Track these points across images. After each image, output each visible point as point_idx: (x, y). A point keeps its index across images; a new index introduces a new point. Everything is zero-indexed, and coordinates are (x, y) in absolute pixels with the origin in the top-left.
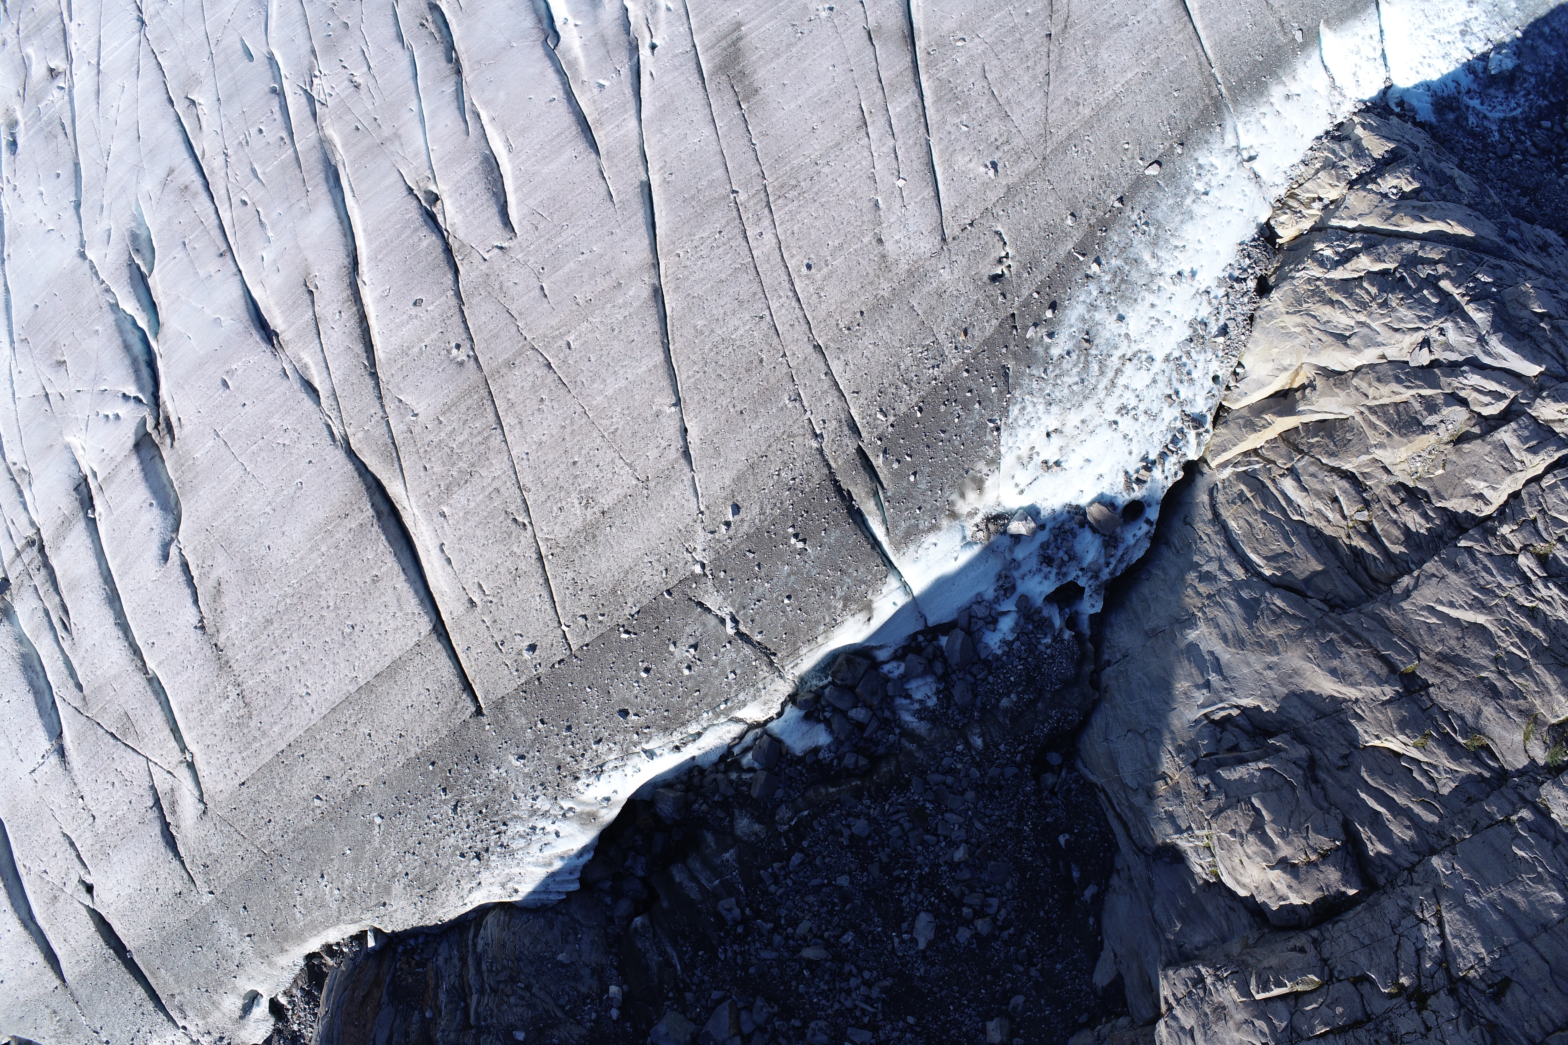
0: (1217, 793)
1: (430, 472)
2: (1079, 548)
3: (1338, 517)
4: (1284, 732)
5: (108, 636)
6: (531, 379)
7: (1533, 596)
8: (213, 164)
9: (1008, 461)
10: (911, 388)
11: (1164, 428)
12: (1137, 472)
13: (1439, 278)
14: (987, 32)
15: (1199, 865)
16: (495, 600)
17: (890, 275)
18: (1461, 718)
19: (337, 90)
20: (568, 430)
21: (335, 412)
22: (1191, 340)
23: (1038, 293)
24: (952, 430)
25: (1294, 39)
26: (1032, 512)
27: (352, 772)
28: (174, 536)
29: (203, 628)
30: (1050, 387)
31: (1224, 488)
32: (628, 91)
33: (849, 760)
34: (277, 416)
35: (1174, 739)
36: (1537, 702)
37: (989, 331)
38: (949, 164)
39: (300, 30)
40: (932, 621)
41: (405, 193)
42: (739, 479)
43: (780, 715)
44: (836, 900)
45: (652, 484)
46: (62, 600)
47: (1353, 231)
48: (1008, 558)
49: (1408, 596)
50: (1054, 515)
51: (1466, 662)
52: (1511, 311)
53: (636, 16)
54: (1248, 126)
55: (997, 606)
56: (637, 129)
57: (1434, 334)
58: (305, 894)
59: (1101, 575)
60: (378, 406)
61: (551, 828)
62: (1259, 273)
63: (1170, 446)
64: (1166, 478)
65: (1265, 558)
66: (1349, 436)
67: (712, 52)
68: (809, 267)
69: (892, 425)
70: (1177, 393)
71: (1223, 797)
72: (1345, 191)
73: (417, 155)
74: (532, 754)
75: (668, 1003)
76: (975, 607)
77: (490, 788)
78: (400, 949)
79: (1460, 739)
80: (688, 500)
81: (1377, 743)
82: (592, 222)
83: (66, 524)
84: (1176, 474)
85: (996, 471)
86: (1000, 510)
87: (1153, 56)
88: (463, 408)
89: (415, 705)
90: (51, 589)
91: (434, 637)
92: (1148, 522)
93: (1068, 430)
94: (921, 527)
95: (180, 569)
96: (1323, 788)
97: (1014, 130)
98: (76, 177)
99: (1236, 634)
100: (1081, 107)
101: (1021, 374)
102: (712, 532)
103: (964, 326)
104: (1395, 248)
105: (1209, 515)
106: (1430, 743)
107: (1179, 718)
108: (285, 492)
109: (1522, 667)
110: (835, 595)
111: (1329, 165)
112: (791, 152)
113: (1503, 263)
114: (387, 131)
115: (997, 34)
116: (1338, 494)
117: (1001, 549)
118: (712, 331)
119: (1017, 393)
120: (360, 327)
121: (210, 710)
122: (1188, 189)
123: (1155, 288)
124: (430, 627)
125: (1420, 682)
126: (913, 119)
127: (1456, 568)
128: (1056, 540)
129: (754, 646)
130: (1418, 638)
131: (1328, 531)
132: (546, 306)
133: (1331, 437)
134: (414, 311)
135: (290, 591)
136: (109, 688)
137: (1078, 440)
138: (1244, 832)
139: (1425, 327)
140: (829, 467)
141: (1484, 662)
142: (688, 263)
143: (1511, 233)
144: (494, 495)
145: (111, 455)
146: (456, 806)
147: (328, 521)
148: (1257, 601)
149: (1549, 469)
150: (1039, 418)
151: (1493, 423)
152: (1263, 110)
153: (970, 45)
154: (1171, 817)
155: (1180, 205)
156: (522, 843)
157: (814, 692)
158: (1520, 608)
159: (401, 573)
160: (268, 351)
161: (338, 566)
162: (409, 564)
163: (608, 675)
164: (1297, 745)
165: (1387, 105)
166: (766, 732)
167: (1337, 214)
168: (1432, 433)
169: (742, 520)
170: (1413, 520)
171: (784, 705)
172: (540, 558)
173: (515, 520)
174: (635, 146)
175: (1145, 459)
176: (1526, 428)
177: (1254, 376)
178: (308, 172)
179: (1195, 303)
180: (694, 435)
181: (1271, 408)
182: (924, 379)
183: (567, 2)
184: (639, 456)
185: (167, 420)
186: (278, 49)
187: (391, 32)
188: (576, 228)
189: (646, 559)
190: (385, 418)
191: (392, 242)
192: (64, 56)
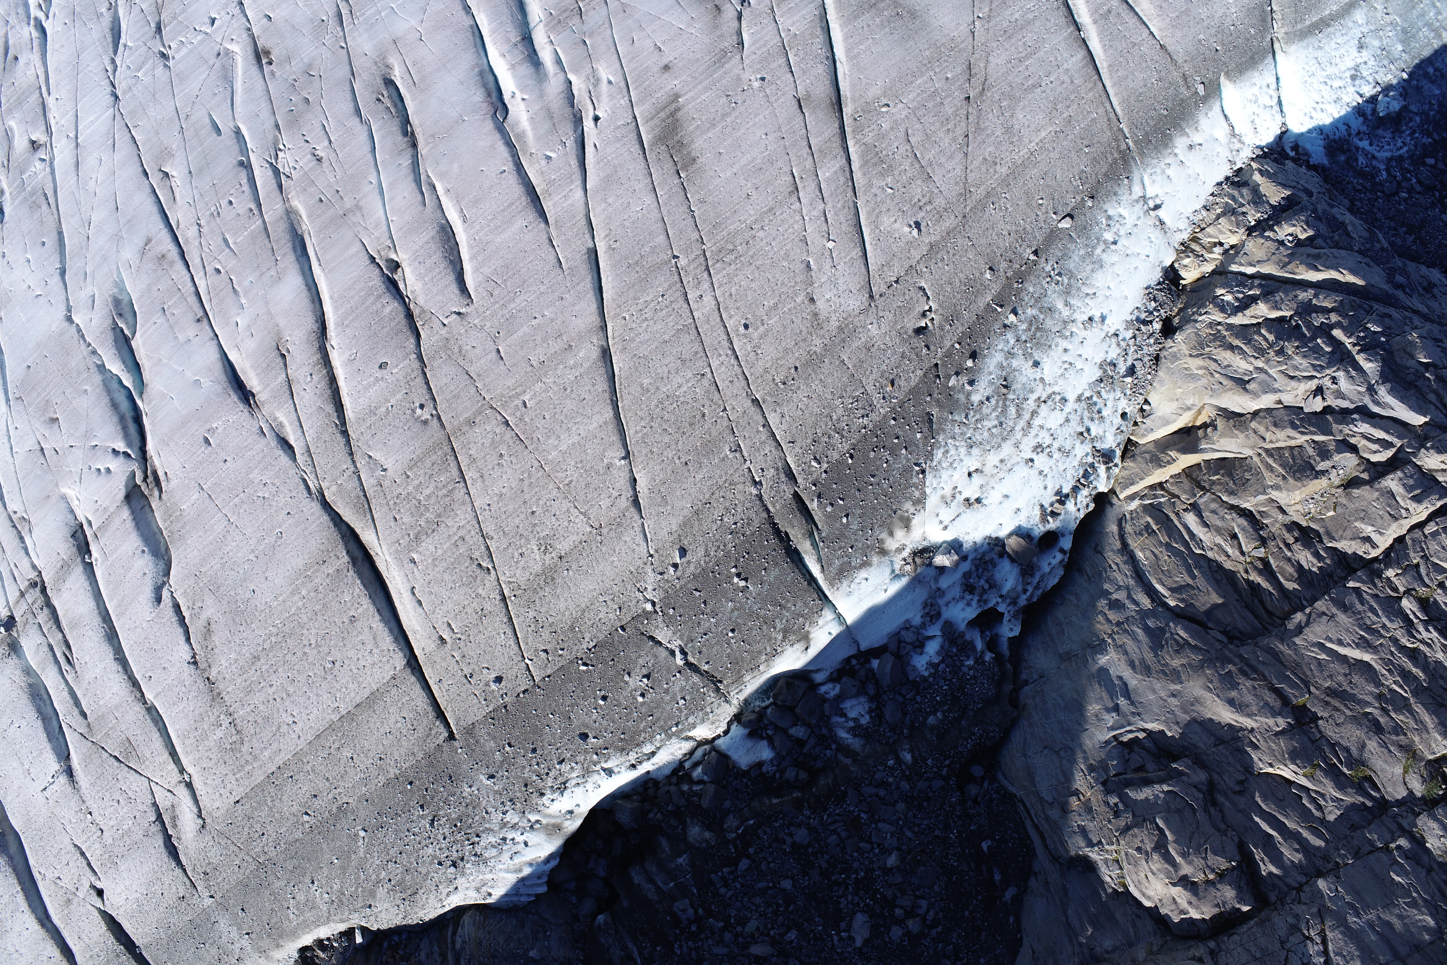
0: (1125, 811)
1: (399, 522)
2: (998, 576)
3: (1237, 553)
4: (1186, 756)
5: (108, 670)
6: (490, 436)
7: (1415, 638)
8: (187, 234)
9: (932, 500)
10: (843, 436)
11: (1076, 464)
12: (1052, 505)
13: (1332, 327)
14: (910, 98)
15: (1108, 876)
16: (463, 638)
17: (822, 332)
18: (1347, 750)
19: (301, 164)
20: (526, 482)
21: (310, 468)
22: (1101, 381)
23: (959, 344)
24: (881, 475)
25: (1196, 93)
26: (955, 546)
27: (337, 791)
28: (165, 579)
29: (195, 663)
30: (971, 431)
31: (1132, 519)
32: (574, 163)
33: (791, 774)
34: (256, 471)
35: (1086, 758)
36: (1416, 739)
37: (914, 380)
38: (875, 225)
39: (264, 105)
40: (864, 646)
41: (368, 262)
43: (726, 732)
44: (780, 902)
45: (605, 531)
46: (64, 637)
47: (1252, 277)
48: (934, 586)
49: (1301, 632)
50: (976, 548)
51: (1352, 698)
52: (1399, 360)
53: (580, 89)
54: (1154, 177)
55: (923, 631)
56: (583, 199)
57: (1327, 382)
58: (298, 898)
59: (1019, 601)
60: (350, 462)
61: (520, 839)
62: (1164, 315)
63: (1082, 481)
64: (1079, 510)
65: (1170, 589)
66: (1247, 476)
67: (652, 123)
68: (746, 326)
69: (826, 472)
70: (1088, 430)
71: (1130, 816)
72: (1244, 237)
73: (377, 225)
74: (501, 774)
76: (903, 633)
77: (464, 804)
78: (386, 944)
79: (1345, 770)
80: (638, 545)
81: (1270, 770)
82: (543, 288)
83: (65, 568)
84: (1087, 506)
85: (922, 511)
86: (926, 544)
87: (1065, 115)
88: (428, 463)
89: (393, 731)
90: (54, 627)
91: (409, 671)
92: (1062, 551)
93: (988, 469)
94: (853, 564)
95: (172, 610)
96: (1221, 811)
97: (936, 191)
98: (60, 245)
99: (1143, 661)
100: (998, 166)
101: (944, 420)
102: (661, 574)
103: (891, 377)
104: (1291, 296)
105: (1118, 545)
106: (1319, 773)
107: (1091, 739)
108: (267, 541)
109: (1403, 705)
110: (775, 628)
111: (1229, 212)
112: (727, 218)
113: (1391, 311)
114: (348, 203)
115: (919, 99)
116: (1237, 530)
117: (927, 579)
118: (658, 388)
119: (941, 438)
120: (331, 388)
121: (204, 737)
122: (1098, 239)
123: (1068, 334)
124: (404, 662)
125: (1310, 715)
126: (841, 183)
127: (1345, 608)
128: (977, 570)
129: (702, 674)
130: (1309, 673)
131: (1228, 565)
132: (502, 367)
133: (1230, 475)
134: (379, 374)
135: (274, 630)
136: (111, 717)
137: (997, 478)
138: (1149, 850)
139: (1319, 375)
140: (768, 511)
141: (1369, 699)
142: (634, 325)
143: (1399, 279)
144: (460, 543)
145: (104, 506)
146: (433, 821)
147: (307, 567)
148: (1162, 630)
149: (1431, 517)
150: (961, 460)
151: (1380, 469)
152: (1167, 161)
153: (894, 111)
154: (1083, 831)
155: (1090, 255)
156: (494, 852)
157: (758, 713)
158: (1402, 649)
159: (376, 614)
160: (245, 411)
161: (318, 607)
162: (383, 605)
163: (568, 703)
164: (1198, 771)
165: (1283, 150)
166: (714, 749)
167: (1237, 260)
168: (1324, 478)
169: (689, 562)
170: (1305, 558)
171: (729, 724)
172: (504, 599)
173: (479, 565)
174: (581, 215)
175: (1058, 493)
176: (1411, 477)
177: (1160, 414)
178: (276, 242)
179: (1105, 346)
180: (642, 485)
181: (1175, 444)
182: (854, 428)
183: (514, 77)
184: (592, 506)
185: (155, 473)
186: (244, 123)
187: (350, 107)
188: (528, 295)
189: (601, 599)
190: (357, 473)
191: (357, 308)
192: (44, 128)
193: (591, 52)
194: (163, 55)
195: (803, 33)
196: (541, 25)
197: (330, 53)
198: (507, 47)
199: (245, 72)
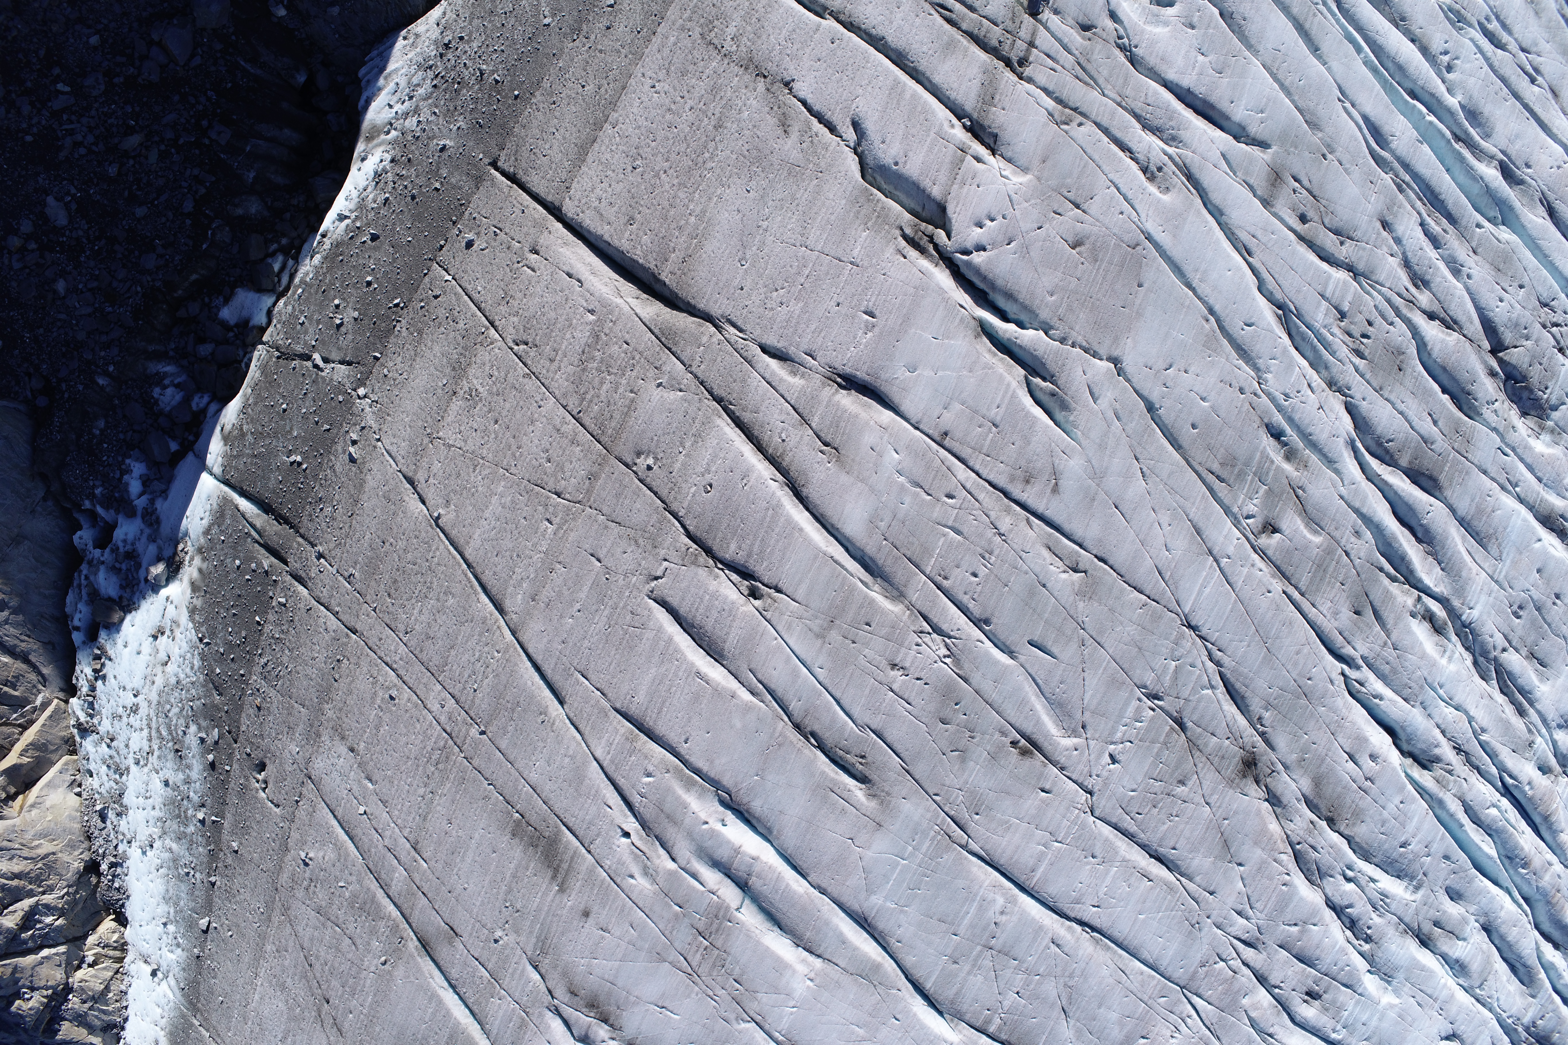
1: (621, 343)
2: (114, 579)
5: (886, 23)
6: (568, 474)
8: (1011, 519)
9: (185, 619)
10: (273, 637)
11: (104, 711)
12: (103, 665)
14: (369, 980)
16: (516, 265)
17: (331, 724)
19: (913, 653)
20: (514, 448)
21: (740, 346)
22: (120, 796)
23: (227, 771)
24: (230, 619)
26: (156, 588)
27: (588, 45)
28: (859, 149)
29: (787, 84)
30: (183, 697)
31: (34, 686)
32: (622, 781)
33: (194, 308)
34: (798, 312)
37: (244, 719)
39: (994, 696)
40: (190, 457)
41: (780, 585)
42: (361, 485)
43: (270, 312)
44: (139, 193)
45: (426, 440)
46: (959, 29)
47: (39, 948)
48: (159, 541)
50: (142, 596)
53: (659, 857)
54: (167, 1000)
55: (149, 498)
56: (593, 748)
59: (88, 567)
60: (699, 375)
61: (398, 107)
62: (104, 880)
63: (90, 699)
64: (82, 673)
67: (571, 854)
68: (392, 698)
69: (272, 598)
70: (109, 746)
72: (71, 981)
73: (789, 627)
74: (436, 158)
75: (231, 30)
77: (459, 108)
80: (393, 444)
82: (586, 643)
83: (988, 98)
84: (78, 680)
85: (188, 605)
86: (176, 578)
87: (250, 1023)
88: (617, 416)
89: (551, 137)
91: (557, 204)
92: (77, 629)
93: (159, 669)
94: (215, 527)
95: (835, 123)
97: (308, 902)
100: (274, 950)
101: (207, 695)
102: (363, 428)
103: (262, 712)
105: (33, 658)
108: (754, 248)
110: (252, 433)
111: (100, 999)
112: (457, 793)
114: (834, 636)
115: (362, 983)
117: (165, 545)
118: (438, 600)
119: (202, 678)
120: (757, 438)
122: (177, 921)
123: (159, 825)
124: (566, 209)
126: (383, 873)
128: (132, 577)
129: (296, 355)
132: (587, 546)
134: (708, 477)
135: (710, 165)
137: (151, 666)
140: (302, 536)
142: (486, 649)
144: (553, 354)
145: (966, 187)
146: (482, 74)
147: (700, 246)
150: (179, 666)
152: (165, 1021)
153: (375, 961)
155: (176, 904)
156: (415, 81)
159: (609, 240)
160: (840, 368)
161: (672, 213)
163: (399, 261)
166: (273, 291)
167: (65, 958)
169: (344, 452)
171: (269, 321)
172: (492, 324)
173: (527, 344)
174: (587, 733)
175: (104, 678)
177: (60, 790)
178: (897, 559)
179: (132, 829)
180: (412, 502)
181: (32, 769)
182: (268, 650)
183: (729, 842)
184: (446, 458)
185: (922, 251)
186: (1008, 666)
187: (892, 735)
188: (597, 630)
189: (405, 375)
190: (687, 367)
191: (766, 532)
192: (1270, 553)
193: (667, 899)
194: (1156, 697)
195: (487, 1002)
196: (734, 904)
197: (947, 783)
198: (757, 868)
199: (1038, 722)
